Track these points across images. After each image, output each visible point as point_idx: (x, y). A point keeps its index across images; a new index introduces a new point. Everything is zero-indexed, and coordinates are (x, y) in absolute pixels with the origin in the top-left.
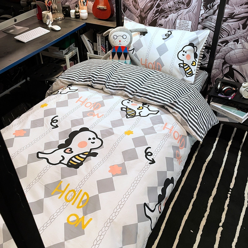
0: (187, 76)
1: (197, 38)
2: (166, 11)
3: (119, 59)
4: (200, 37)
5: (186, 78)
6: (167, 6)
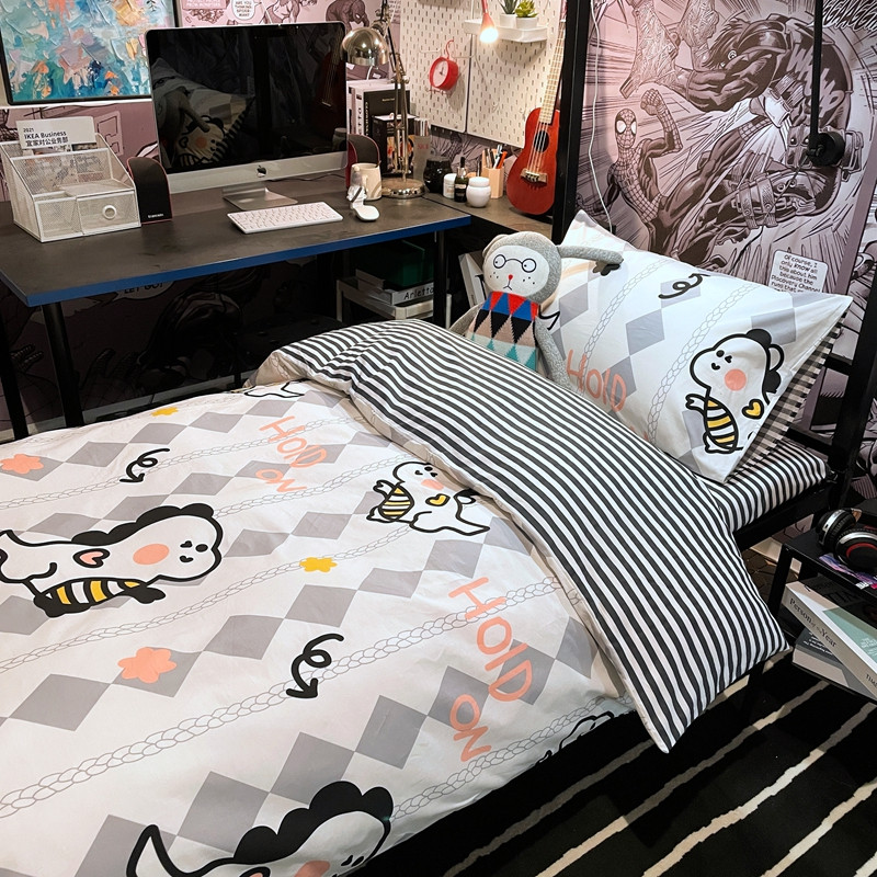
0: (708, 446)
1: (790, 317)
2: (741, 216)
3: (493, 336)
4: (801, 313)
5: (702, 454)
6: (747, 196)
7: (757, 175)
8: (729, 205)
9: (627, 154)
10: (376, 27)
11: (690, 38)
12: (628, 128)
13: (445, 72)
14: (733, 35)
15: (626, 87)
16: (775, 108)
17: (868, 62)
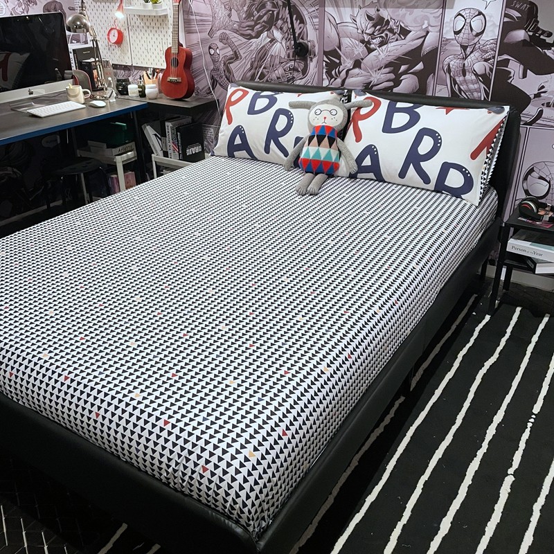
3: (319, 146)
6: (274, 75)
7: (276, 65)
8: (267, 81)
9: (218, 64)
10: (81, 13)
11: (236, 7)
12: (215, 52)
13: (116, 35)
14: (254, 4)
15: (211, 33)
16: (277, 34)
17: (310, 10)
